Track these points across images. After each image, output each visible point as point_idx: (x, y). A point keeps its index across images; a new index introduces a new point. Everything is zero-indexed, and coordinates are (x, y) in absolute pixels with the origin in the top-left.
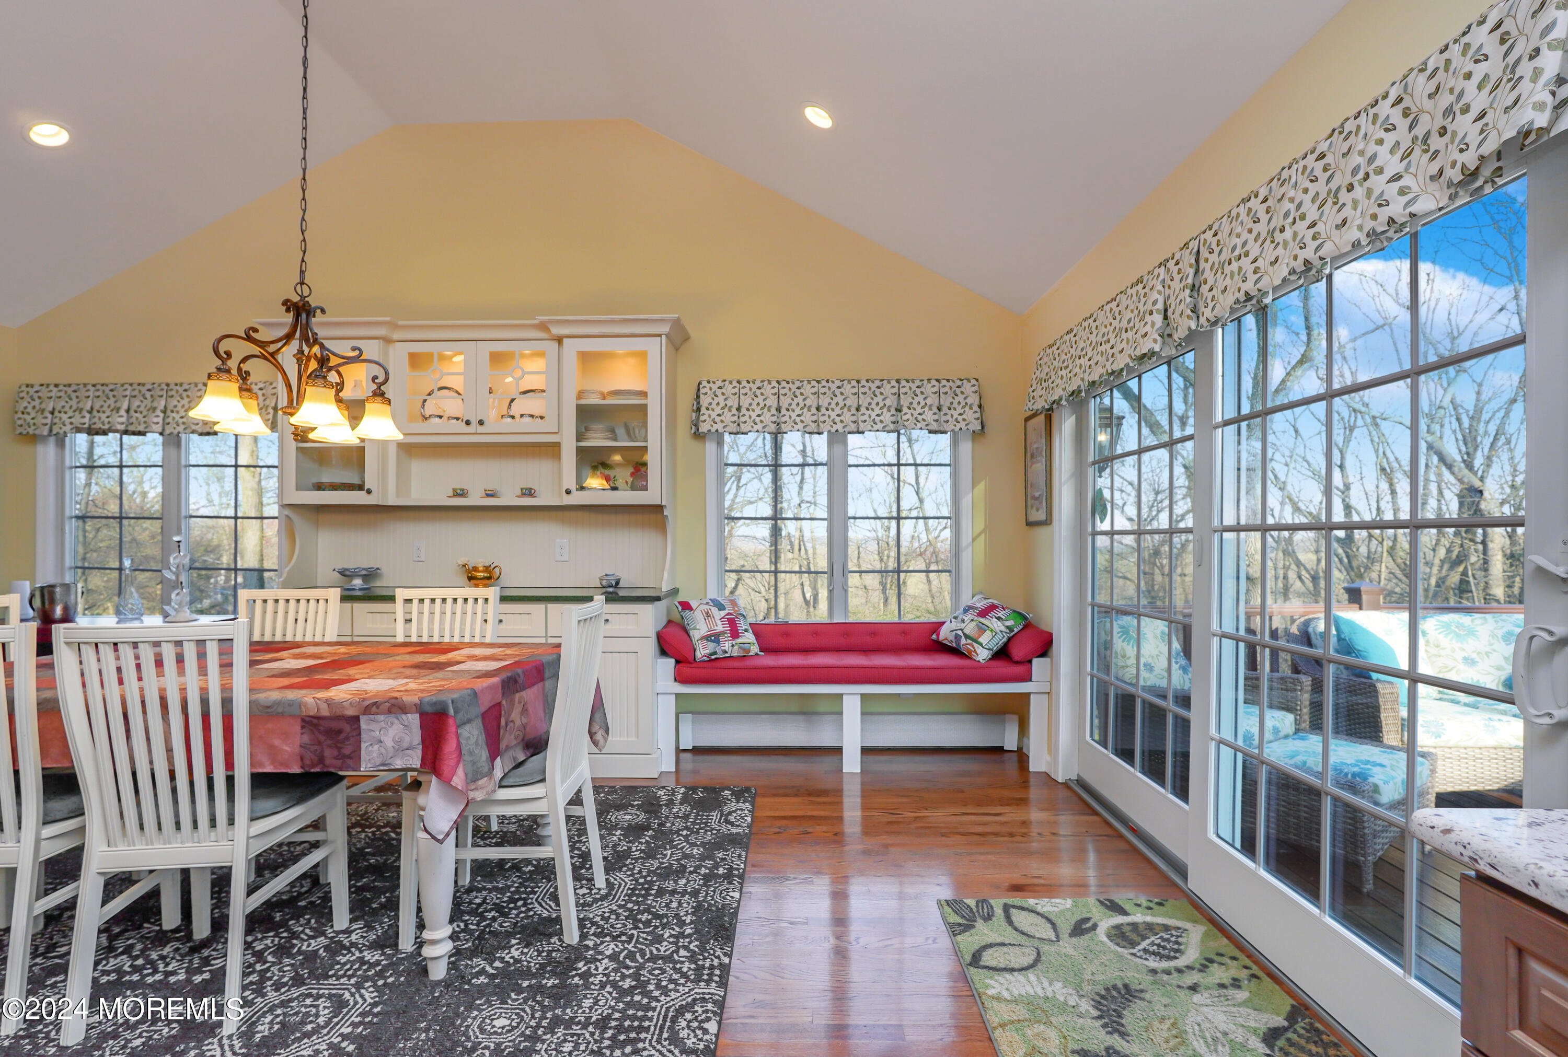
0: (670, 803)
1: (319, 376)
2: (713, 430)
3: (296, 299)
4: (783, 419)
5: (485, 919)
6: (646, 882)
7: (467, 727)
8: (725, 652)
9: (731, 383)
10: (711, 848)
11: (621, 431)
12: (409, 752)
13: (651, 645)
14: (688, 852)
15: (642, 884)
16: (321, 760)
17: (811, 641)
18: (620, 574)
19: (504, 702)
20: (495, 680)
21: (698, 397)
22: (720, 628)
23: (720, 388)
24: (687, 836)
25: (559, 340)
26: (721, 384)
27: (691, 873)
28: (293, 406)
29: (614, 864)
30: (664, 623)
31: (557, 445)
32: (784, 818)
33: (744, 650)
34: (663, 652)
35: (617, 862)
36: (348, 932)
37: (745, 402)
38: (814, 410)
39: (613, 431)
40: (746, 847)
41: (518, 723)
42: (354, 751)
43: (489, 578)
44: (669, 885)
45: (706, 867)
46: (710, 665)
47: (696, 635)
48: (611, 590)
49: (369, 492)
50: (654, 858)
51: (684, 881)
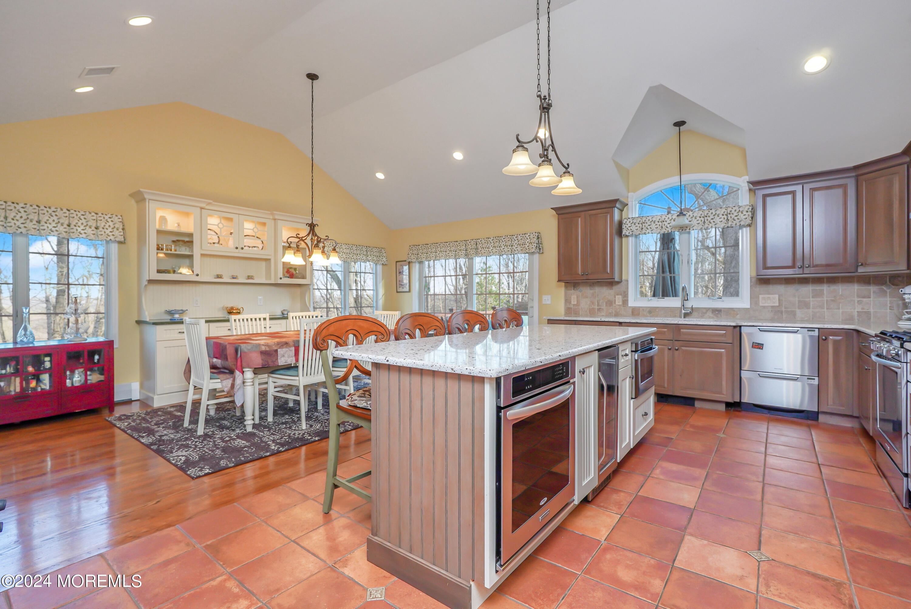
1: (317, 246)
3: (310, 222)
25: (275, 220)
28: (310, 256)
31: (269, 260)
49: (198, 275)
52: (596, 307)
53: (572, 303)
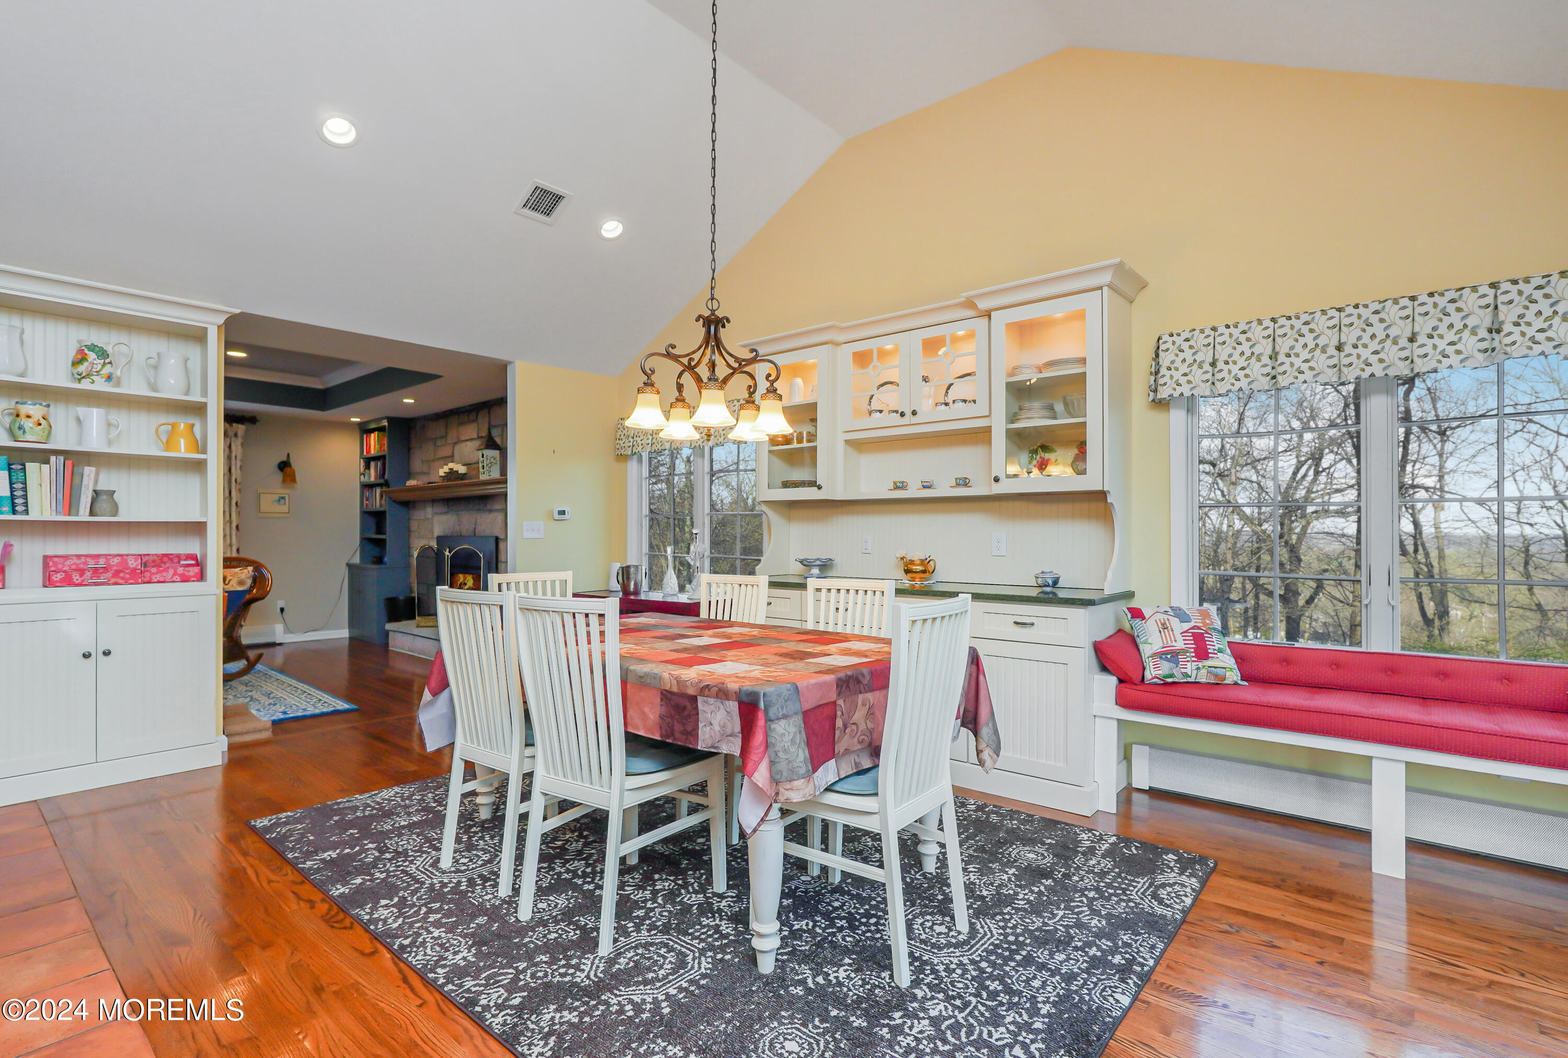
0: (1091, 851)
2: (1176, 394)
3: (707, 313)
4: (1281, 369)
5: (832, 925)
6: (1016, 942)
7: (783, 723)
8: (1186, 675)
9: (1202, 331)
10: (1117, 924)
11: (1059, 407)
12: (730, 738)
13: (1085, 658)
14: (1085, 920)
15: (1010, 943)
16: (671, 734)
17: (1328, 674)
18: (1058, 571)
19: (840, 702)
20: (830, 678)
21: (1157, 355)
22: (1180, 644)
23: (1187, 340)
24: (1094, 899)
25: (988, 314)
26: (1189, 335)
27: (1076, 949)
29: (990, 908)
30: (1111, 631)
31: (988, 430)
32: (1245, 913)
33: (1216, 676)
34: (1104, 669)
35: (995, 905)
36: (721, 896)
37: (1222, 354)
38: (1331, 351)
39: (1051, 408)
40: (1170, 939)
41: (862, 726)
42: (694, 730)
43: (924, 572)
44: (1042, 955)
45: (1099, 948)
46: (1161, 689)
47: (1147, 650)
48: (1048, 589)
49: (819, 487)
50: (1039, 914)
51: (1063, 957)
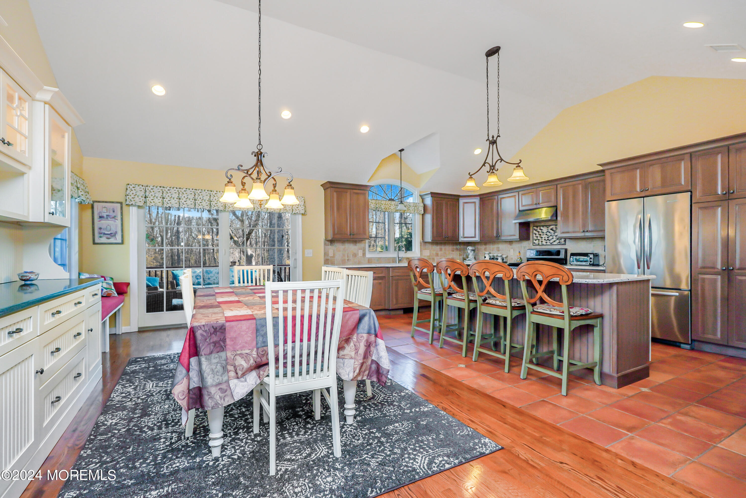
3: (257, 151)
48: (29, 282)
52: (347, 258)
53: (330, 255)
